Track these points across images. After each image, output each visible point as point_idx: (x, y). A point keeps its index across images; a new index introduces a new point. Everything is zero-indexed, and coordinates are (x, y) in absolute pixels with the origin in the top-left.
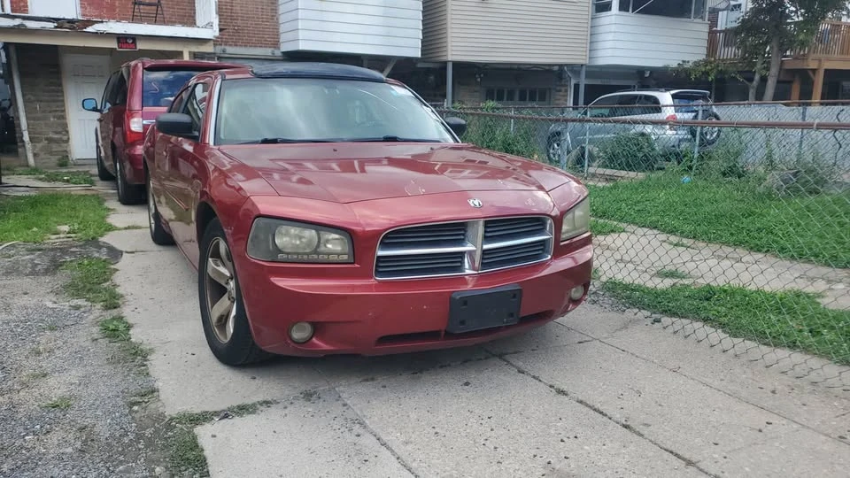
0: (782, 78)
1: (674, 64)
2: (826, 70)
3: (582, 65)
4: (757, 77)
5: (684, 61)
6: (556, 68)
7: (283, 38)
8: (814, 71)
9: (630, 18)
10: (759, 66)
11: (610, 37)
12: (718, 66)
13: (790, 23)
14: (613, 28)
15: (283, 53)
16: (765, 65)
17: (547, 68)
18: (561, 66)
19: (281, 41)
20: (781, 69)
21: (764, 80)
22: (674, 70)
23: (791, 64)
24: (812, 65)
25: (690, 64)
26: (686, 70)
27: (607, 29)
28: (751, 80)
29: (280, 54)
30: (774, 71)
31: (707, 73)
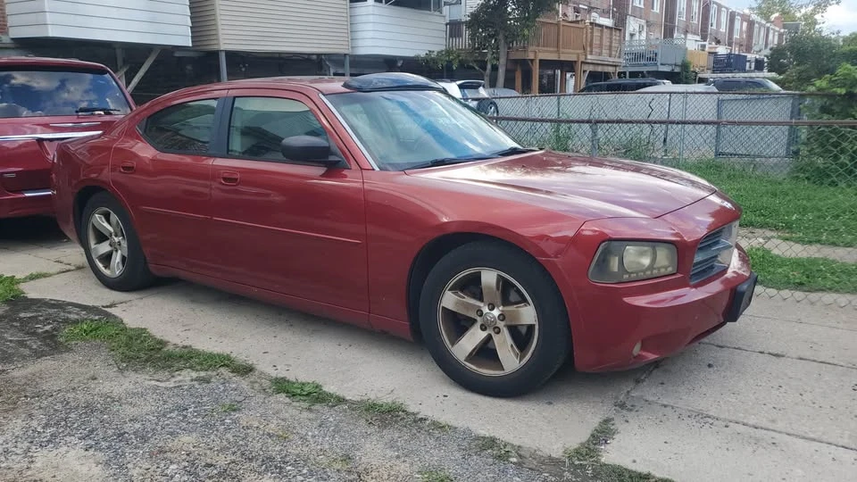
0: (509, 67)
1: (423, 54)
2: (540, 60)
3: (345, 55)
4: (489, 66)
5: (430, 51)
6: (314, 57)
7: (11, 21)
8: (532, 60)
9: (385, 9)
10: (489, 56)
11: (370, 27)
12: (459, 56)
13: (511, 19)
14: (371, 18)
15: (12, 39)
16: (495, 55)
17: (306, 57)
18: (319, 55)
19: (9, 25)
20: (507, 60)
21: (495, 68)
22: (423, 59)
23: (515, 56)
24: (531, 56)
25: (435, 53)
26: (433, 59)
27: (364, 19)
28: (485, 69)
29: (9, 41)
30: (502, 61)
31: (450, 62)
